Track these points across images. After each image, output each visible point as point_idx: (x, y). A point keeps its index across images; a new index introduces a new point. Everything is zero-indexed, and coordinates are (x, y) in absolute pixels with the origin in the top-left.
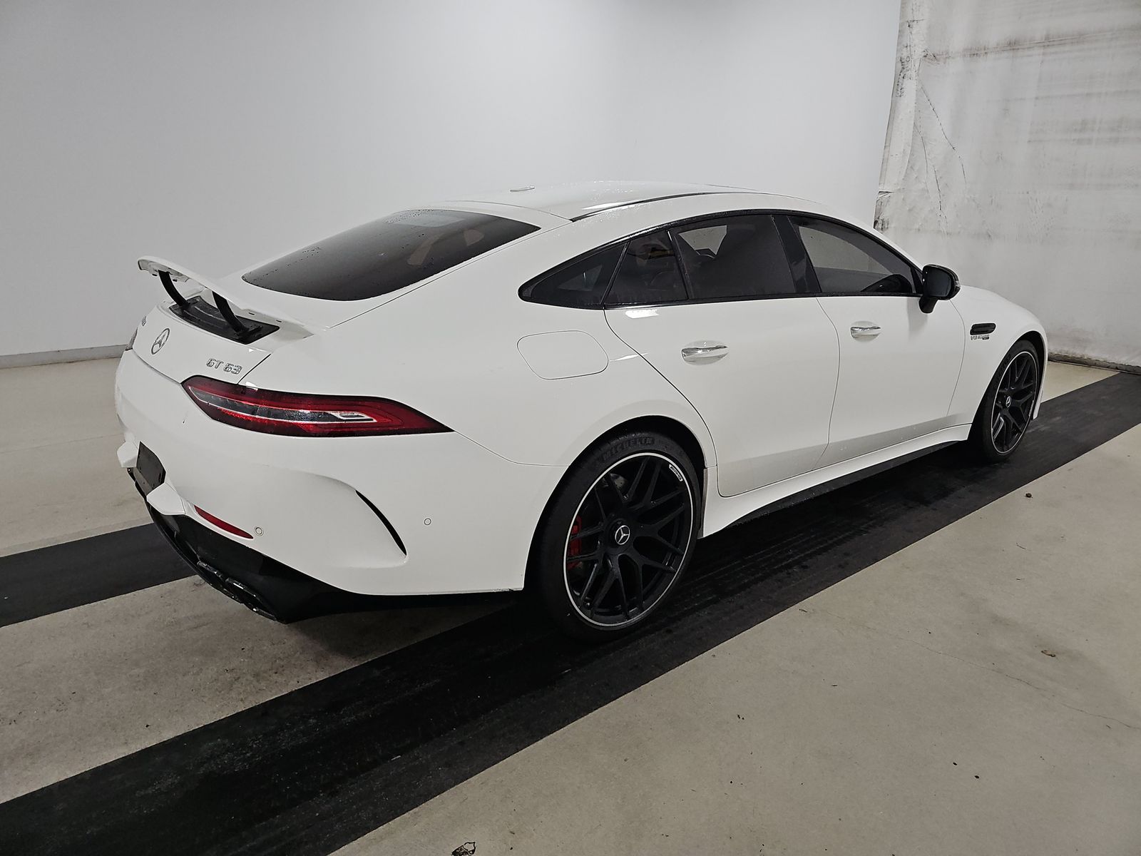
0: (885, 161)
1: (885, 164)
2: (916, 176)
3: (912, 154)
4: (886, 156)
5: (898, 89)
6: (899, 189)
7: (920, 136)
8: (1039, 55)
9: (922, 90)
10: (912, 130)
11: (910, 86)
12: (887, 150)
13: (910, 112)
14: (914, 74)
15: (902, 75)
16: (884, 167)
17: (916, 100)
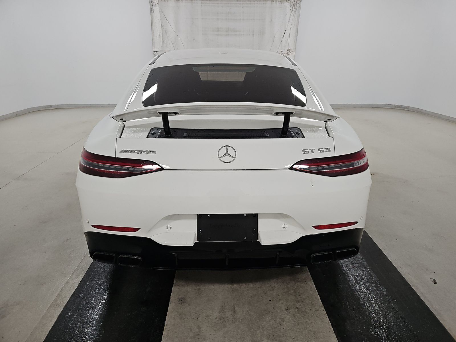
0: (153, 39)
1: (153, 40)
2: (166, 45)
3: (163, 37)
4: (153, 37)
5: (152, 10)
6: (161, 50)
7: (164, 31)
8: (200, 3)
9: (161, 12)
10: (161, 27)
11: (156, 9)
12: (153, 34)
13: (159, 20)
14: (157, 5)
15: (152, 4)
16: (153, 42)
17: (160, 15)
